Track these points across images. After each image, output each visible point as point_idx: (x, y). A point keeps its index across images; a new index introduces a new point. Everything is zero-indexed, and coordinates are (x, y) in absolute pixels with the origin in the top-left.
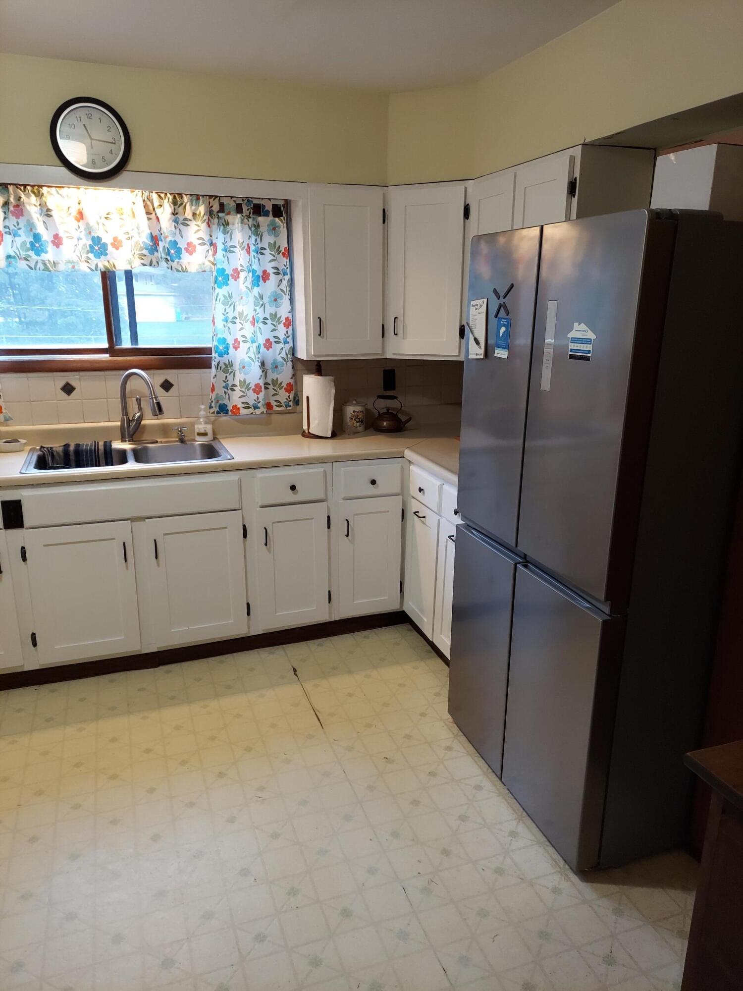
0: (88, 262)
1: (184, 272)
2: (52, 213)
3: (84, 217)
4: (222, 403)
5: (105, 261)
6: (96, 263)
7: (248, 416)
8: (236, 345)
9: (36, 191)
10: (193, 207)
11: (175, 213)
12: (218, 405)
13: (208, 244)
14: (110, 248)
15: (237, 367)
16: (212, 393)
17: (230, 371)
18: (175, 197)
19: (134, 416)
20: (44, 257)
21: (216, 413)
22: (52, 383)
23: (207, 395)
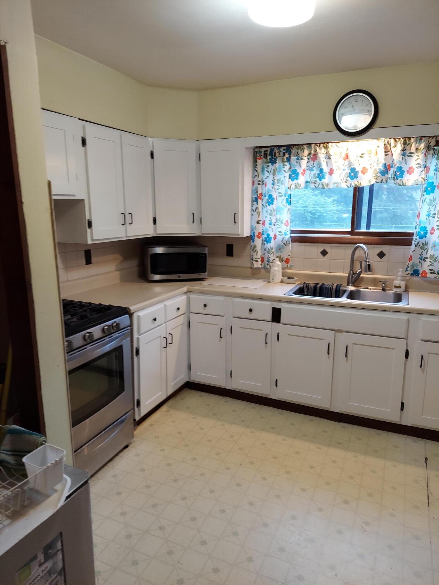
0: (347, 183)
1: (403, 185)
2: (331, 157)
3: (348, 157)
4: (416, 268)
5: (356, 181)
6: (351, 182)
7: (433, 279)
8: (432, 231)
9: (325, 146)
10: (417, 145)
11: (403, 150)
12: (413, 269)
13: (423, 167)
14: (360, 174)
15: (430, 246)
16: (409, 262)
17: (425, 248)
18: (405, 140)
19: (357, 271)
20: (323, 181)
21: (410, 274)
22: (315, 249)
23: (406, 263)
